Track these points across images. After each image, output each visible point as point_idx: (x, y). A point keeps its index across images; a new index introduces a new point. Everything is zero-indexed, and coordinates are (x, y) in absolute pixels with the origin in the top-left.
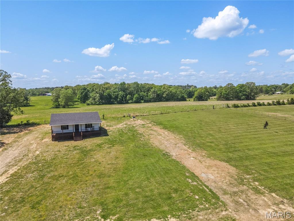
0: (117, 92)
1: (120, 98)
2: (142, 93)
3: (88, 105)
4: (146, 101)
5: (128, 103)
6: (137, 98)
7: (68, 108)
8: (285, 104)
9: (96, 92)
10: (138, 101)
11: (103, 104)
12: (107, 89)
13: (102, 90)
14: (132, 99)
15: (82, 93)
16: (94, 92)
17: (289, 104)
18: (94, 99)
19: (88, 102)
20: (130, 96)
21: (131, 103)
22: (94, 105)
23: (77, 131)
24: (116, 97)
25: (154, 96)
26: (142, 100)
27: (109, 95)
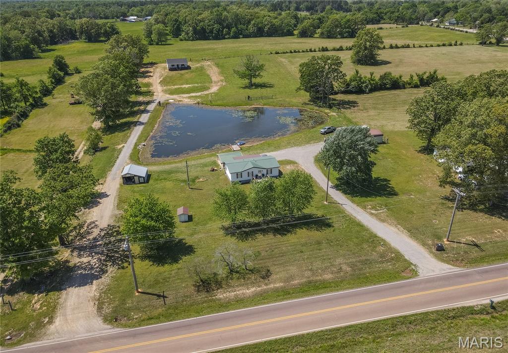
0: (212, 25)
1: (215, 33)
2: (240, 27)
3: (181, 40)
5: (225, 39)
6: (235, 32)
7: (161, 45)
8: (316, 52)
9: (189, 25)
10: (236, 37)
11: (197, 39)
12: (201, 21)
13: (195, 23)
14: (229, 34)
15: (174, 26)
16: (187, 25)
18: (188, 34)
19: (181, 37)
20: (227, 30)
21: (229, 38)
22: (187, 40)
23: (178, 67)
24: (211, 32)
25: (254, 30)
26: (241, 34)
27: (203, 29)
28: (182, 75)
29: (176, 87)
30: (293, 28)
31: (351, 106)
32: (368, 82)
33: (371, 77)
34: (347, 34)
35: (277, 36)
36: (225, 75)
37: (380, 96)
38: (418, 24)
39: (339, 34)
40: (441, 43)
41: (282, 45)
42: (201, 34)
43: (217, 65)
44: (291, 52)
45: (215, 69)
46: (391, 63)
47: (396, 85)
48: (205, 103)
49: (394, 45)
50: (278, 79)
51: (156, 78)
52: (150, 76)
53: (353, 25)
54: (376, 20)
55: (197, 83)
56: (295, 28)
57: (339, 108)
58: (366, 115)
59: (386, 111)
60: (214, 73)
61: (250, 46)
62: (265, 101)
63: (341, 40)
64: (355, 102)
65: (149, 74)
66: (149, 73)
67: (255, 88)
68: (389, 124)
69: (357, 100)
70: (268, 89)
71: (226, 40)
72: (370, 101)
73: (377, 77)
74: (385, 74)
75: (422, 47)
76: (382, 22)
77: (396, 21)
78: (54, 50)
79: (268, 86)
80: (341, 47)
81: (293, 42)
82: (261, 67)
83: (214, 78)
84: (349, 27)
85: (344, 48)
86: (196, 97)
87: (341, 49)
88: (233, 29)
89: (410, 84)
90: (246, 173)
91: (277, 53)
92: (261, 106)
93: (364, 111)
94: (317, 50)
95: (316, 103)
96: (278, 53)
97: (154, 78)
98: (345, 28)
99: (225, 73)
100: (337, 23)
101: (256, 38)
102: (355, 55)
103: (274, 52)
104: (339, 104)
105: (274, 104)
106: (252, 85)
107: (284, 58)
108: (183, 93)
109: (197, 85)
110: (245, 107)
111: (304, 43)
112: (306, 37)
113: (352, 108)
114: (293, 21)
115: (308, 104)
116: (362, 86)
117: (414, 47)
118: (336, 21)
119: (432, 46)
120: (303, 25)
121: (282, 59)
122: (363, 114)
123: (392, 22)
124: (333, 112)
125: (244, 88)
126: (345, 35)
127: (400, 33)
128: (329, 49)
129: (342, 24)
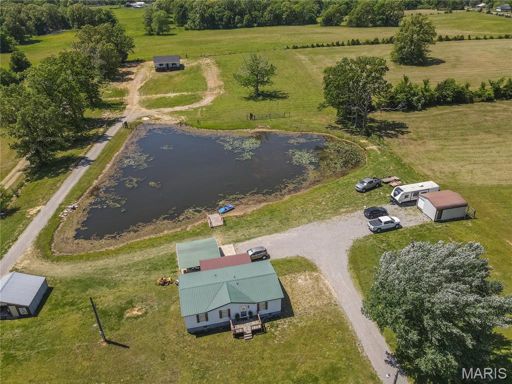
0: (223, 11)
1: (225, 21)
2: (254, 13)
3: (187, 29)
4: (260, 25)
5: (236, 28)
6: (248, 20)
7: (163, 35)
8: (344, 45)
9: (196, 11)
10: (249, 25)
11: (205, 29)
12: (209, 7)
13: (203, 9)
14: (241, 22)
15: (179, 13)
16: (193, 11)
17: (349, 45)
18: (194, 22)
19: (187, 26)
20: (240, 17)
21: (241, 27)
22: (194, 29)
23: (168, 67)
24: (221, 19)
25: (271, 18)
26: (255, 22)
27: (212, 17)
28: (171, 77)
29: (159, 96)
30: (316, 15)
31: (398, 132)
32: (420, 93)
33: (425, 87)
34: (380, 22)
35: (298, 25)
36: (226, 79)
37: (438, 115)
38: (463, 9)
39: (371, 22)
40: (503, 34)
41: (302, 37)
42: (210, 22)
43: (218, 64)
44: (313, 46)
45: (215, 70)
46: (444, 62)
47: (460, 97)
48: (190, 123)
49: (444, 37)
50: (294, 86)
51: (137, 82)
52: (131, 79)
53: (388, 10)
54: (412, 5)
55: (187, 91)
56: (318, 15)
57: (380, 136)
58: (422, 149)
59: (452, 143)
60: (212, 77)
61: (264, 37)
62: (274, 121)
63: (373, 29)
64: (402, 126)
65: (130, 76)
66: (131, 74)
67: (263, 100)
68: (463, 170)
69: (406, 122)
70: (280, 101)
71: (238, 29)
72: (425, 124)
73: (433, 86)
74: (445, 82)
75: (480, 39)
76: (420, 6)
77: (436, 5)
78: (38, 41)
79: (280, 95)
80: (377, 39)
81: (316, 33)
82: (271, 71)
83: (211, 83)
84: (383, 14)
85: (380, 41)
86: (181, 112)
87: (376, 42)
88: (246, 17)
89: (480, 96)
90: (217, 313)
91: (295, 48)
92: (267, 130)
93: (420, 142)
94: (346, 43)
95: (346, 127)
96: (297, 48)
97: (134, 81)
98: (379, 14)
99: (226, 75)
100: (368, 8)
101: (273, 27)
102: (397, 52)
103: (291, 46)
104: (380, 129)
105: (286, 127)
106: (259, 95)
107: (305, 54)
108: (165, 106)
109: (186, 93)
110: (245, 130)
111: (328, 33)
112: (331, 25)
113: (400, 136)
114: (316, 7)
115: (335, 128)
116: (412, 100)
117: (470, 39)
118: (367, 6)
119: (492, 38)
120: (327, 11)
121: (302, 57)
122: (418, 147)
123: (431, 7)
124: (374, 143)
125: (248, 99)
126: (378, 23)
127: (445, 20)
128: (361, 42)
129: (375, 9)
